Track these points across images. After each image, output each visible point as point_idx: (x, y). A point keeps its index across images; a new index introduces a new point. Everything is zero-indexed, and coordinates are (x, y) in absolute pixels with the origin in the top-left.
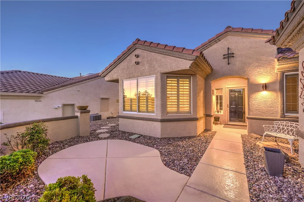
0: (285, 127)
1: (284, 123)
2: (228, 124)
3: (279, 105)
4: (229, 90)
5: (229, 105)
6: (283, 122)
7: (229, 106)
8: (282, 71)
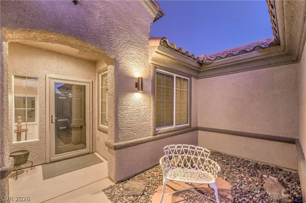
0: (178, 155)
1: (174, 147)
2: (51, 162)
3: (152, 116)
4: (56, 83)
5: (54, 117)
6: (174, 145)
7: (54, 121)
8: (155, 64)
